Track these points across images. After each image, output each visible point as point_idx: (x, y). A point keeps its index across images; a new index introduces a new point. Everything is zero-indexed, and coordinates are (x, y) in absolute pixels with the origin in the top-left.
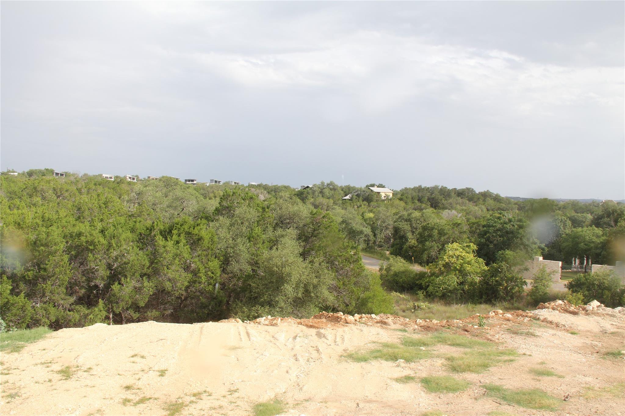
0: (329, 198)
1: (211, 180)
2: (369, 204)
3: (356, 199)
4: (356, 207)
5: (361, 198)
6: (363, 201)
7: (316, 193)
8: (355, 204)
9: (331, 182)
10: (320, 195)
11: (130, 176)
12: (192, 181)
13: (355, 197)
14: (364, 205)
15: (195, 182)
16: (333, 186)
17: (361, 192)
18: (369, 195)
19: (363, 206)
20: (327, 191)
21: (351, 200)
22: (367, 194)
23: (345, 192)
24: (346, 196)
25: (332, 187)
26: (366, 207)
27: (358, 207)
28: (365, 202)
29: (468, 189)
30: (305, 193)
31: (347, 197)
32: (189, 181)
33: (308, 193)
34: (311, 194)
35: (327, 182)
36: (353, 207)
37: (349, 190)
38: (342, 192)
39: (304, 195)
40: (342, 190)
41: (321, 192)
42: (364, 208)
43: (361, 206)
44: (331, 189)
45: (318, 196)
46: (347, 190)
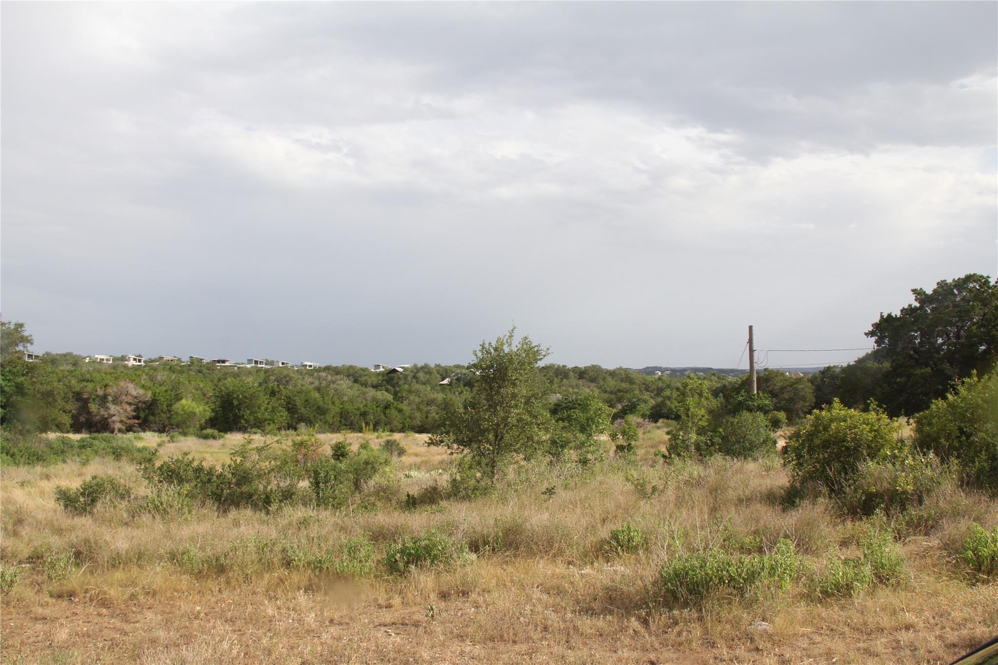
0: (424, 384)
1: (248, 360)
2: (471, 390)
3: (456, 383)
4: (457, 393)
5: (462, 383)
6: (464, 386)
7: (409, 377)
8: (456, 390)
9: (425, 364)
10: (413, 380)
11: (134, 357)
12: (224, 362)
13: (454, 381)
14: (466, 391)
15: (227, 364)
16: (428, 369)
17: (461, 375)
18: (470, 379)
19: (465, 393)
20: (421, 375)
21: (450, 384)
22: (469, 378)
23: (441, 375)
24: (443, 380)
25: (426, 369)
26: (468, 393)
27: (459, 394)
28: (467, 388)
29: (594, 367)
30: (396, 378)
31: (446, 382)
32: (219, 362)
33: (399, 378)
34: (403, 379)
35: (420, 364)
36: (454, 393)
37: (447, 373)
38: (439, 376)
39: (395, 381)
40: (438, 373)
41: (414, 377)
42: (466, 394)
43: (462, 392)
44: (426, 373)
45: (412, 381)
46: (444, 372)
